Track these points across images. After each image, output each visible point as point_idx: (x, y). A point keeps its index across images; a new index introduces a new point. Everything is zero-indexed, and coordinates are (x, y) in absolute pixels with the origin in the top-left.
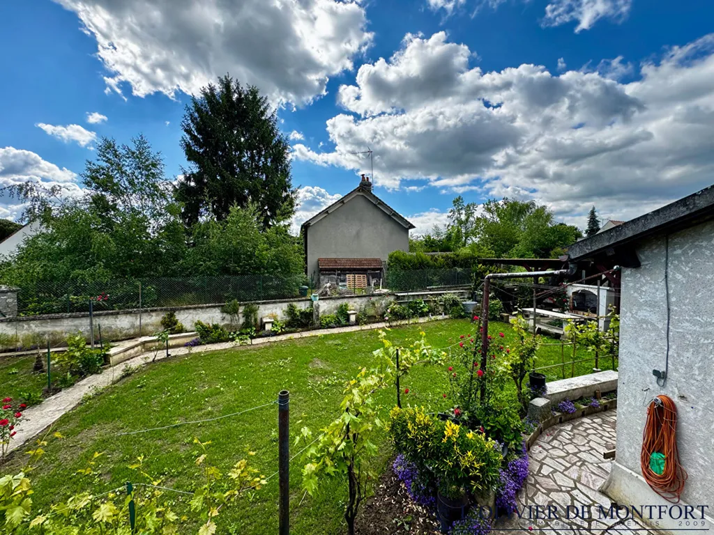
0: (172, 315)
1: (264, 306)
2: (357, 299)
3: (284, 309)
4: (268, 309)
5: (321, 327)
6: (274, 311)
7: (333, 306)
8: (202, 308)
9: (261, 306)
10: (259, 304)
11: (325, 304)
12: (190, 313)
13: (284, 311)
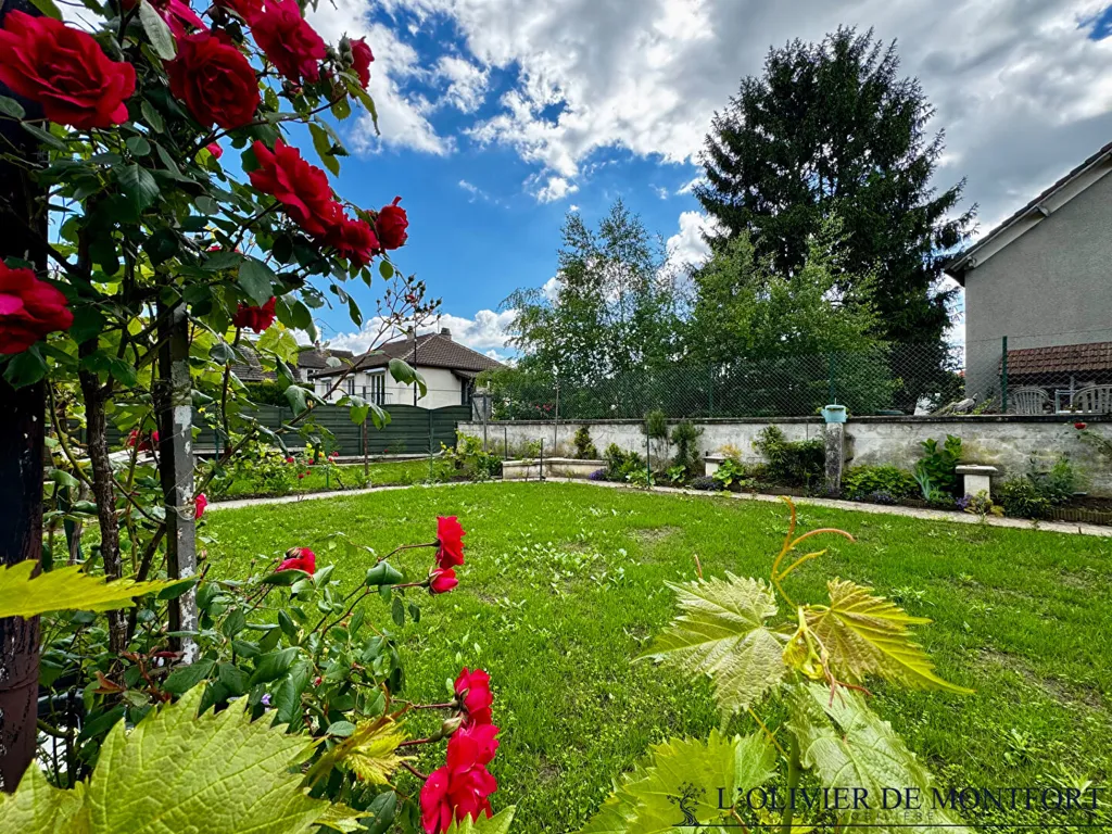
0: (585, 431)
1: (712, 427)
2: (1018, 431)
3: (756, 438)
4: (721, 436)
5: (842, 493)
6: (733, 441)
7: (904, 444)
8: (618, 423)
9: (706, 427)
10: (702, 423)
11: (873, 434)
12: (605, 431)
13: (755, 444)
